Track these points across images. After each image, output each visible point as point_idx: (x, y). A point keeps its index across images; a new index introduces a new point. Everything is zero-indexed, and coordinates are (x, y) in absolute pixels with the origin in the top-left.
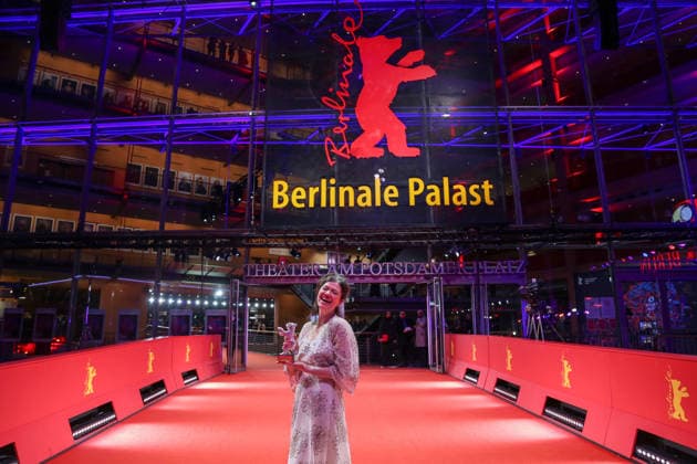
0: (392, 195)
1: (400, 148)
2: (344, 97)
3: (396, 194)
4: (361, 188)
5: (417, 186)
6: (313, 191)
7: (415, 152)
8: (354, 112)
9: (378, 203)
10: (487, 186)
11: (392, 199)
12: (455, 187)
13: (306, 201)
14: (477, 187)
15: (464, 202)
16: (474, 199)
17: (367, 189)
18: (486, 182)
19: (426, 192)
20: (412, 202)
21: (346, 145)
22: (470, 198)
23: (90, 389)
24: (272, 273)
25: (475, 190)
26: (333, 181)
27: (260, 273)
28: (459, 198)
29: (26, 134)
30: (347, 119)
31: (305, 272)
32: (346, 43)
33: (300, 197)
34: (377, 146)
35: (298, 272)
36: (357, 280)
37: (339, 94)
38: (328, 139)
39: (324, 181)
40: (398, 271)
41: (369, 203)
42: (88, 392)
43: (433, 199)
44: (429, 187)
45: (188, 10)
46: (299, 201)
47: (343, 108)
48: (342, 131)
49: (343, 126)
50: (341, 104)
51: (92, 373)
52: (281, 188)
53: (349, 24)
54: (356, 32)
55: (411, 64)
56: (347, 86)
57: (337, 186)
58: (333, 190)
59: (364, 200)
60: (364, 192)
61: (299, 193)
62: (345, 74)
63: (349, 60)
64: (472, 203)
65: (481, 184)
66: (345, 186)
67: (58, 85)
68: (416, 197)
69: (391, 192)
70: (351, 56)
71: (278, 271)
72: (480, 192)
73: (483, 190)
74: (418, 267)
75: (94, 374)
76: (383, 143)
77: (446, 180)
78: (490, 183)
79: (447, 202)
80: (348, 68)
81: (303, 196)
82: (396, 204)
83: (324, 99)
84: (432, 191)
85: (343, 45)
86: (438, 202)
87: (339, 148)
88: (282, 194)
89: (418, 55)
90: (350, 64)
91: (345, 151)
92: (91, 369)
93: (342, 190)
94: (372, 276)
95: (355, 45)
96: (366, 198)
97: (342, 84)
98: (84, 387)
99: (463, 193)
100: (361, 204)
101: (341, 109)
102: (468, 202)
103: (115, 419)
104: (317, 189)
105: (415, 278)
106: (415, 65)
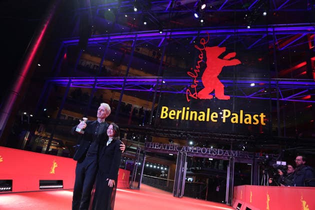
0: (214, 117)
1: (221, 96)
2: (197, 72)
3: (217, 116)
4: (200, 113)
5: (227, 113)
6: (179, 112)
7: (227, 98)
8: (201, 79)
9: (208, 120)
10: (262, 116)
11: (214, 119)
12: (246, 115)
13: (175, 116)
14: (257, 116)
15: (250, 122)
16: (255, 122)
17: (203, 113)
18: (262, 114)
19: (231, 116)
20: (224, 121)
21: (196, 93)
22: (253, 121)
23: (53, 171)
24: (157, 147)
25: (256, 117)
26: (188, 108)
27: (152, 146)
28: (248, 121)
29: (72, 82)
30: (198, 81)
31: (171, 148)
32: (200, 49)
33: (173, 114)
34: (210, 94)
35: (168, 148)
36: (195, 155)
37: (195, 71)
38: (188, 90)
39: (184, 108)
40: (215, 153)
41: (203, 119)
42: (52, 173)
43: (234, 120)
44: (233, 114)
45: (138, 36)
46: (172, 116)
47: (196, 77)
48: (195, 86)
49: (195, 85)
50: (196, 75)
51: (55, 165)
52: (165, 110)
53: (203, 41)
54: (205, 45)
55: (229, 58)
56: (199, 67)
57: (190, 111)
58: (188, 112)
59: (201, 118)
60: (202, 114)
61: (173, 113)
62: (199, 62)
63: (201, 56)
64: (254, 123)
65: (259, 114)
66: (193, 111)
67: (92, 67)
68: (226, 118)
69: (214, 115)
70: (202, 55)
71: (159, 146)
72: (259, 118)
73: (260, 117)
74: (224, 152)
75: (57, 166)
76: (213, 93)
77: (242, 112)
78: (264, 115)
79: (241, 122)
80: (200, 60)
81: (174, 114)
82: (216, 121)
83: (188, 73)
84: (235, 116)
85: (199, 50)
86: (237, 121)
87: (192, 94)
88: (165, 112)
89: (233, 54)
90: (201, 58)
91: (195, 96)
92: (55, 163)
93: (192, 113)
94: (202, 154)
95: (204, 50)
96: (202, 117)
97: (197, 67)
98: (50, 170)
99: (250, 118)
100: (200, 120)
101: (195, 77)
102: (252, 122)
103: (63, 188)
104: (181, 111)
105: (223, 157)
106: (231, 59)
